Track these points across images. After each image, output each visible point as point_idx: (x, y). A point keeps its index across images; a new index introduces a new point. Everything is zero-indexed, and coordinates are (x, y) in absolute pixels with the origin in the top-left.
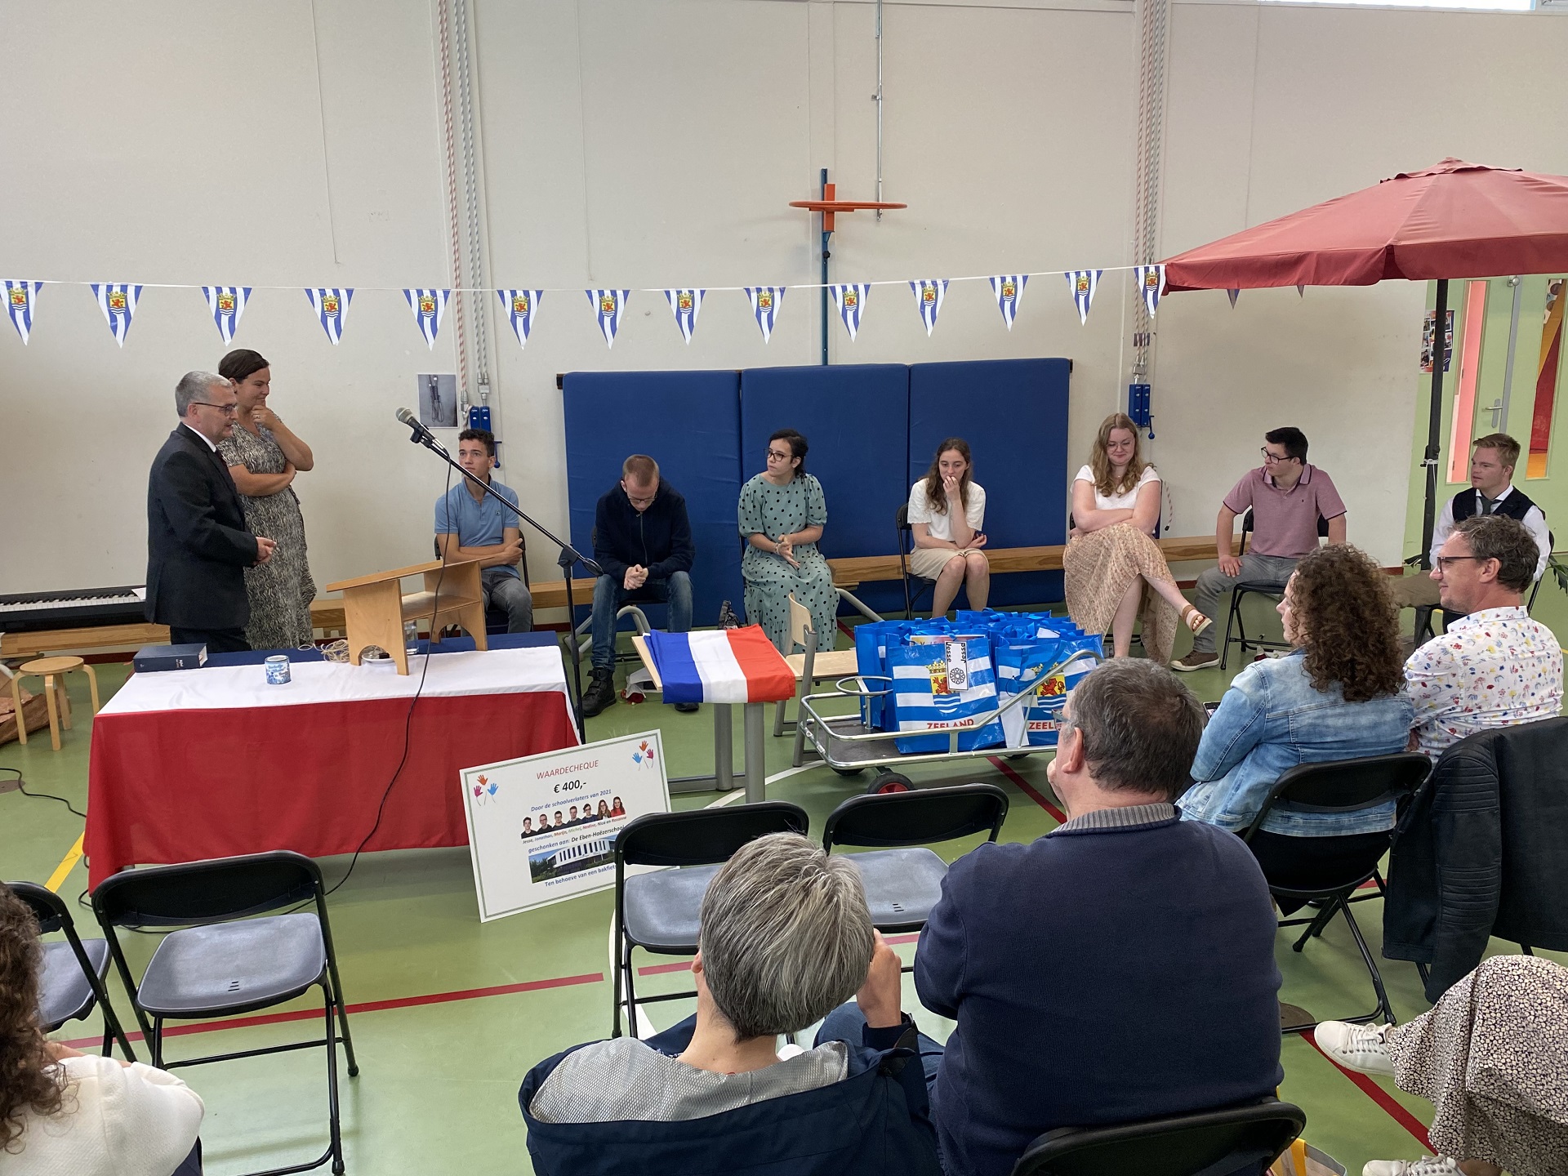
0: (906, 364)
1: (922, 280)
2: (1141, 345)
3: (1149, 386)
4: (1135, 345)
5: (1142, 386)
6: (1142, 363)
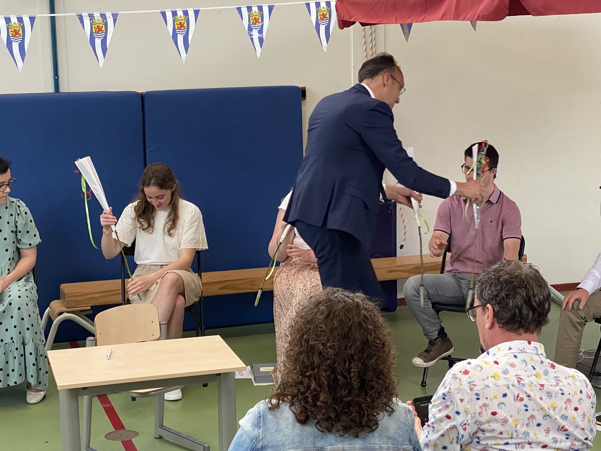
0: (139, 91)
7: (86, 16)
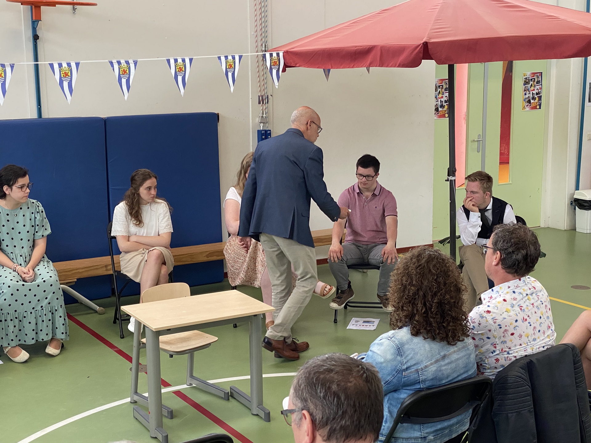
0: (102, 117)
1: (118, 60)
2: (263, 103)
3: (270, 131)
4: (259, 103)
5: (266, 131)
6: (264, 115)
7: (115, 62)
